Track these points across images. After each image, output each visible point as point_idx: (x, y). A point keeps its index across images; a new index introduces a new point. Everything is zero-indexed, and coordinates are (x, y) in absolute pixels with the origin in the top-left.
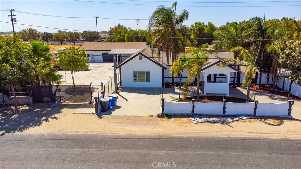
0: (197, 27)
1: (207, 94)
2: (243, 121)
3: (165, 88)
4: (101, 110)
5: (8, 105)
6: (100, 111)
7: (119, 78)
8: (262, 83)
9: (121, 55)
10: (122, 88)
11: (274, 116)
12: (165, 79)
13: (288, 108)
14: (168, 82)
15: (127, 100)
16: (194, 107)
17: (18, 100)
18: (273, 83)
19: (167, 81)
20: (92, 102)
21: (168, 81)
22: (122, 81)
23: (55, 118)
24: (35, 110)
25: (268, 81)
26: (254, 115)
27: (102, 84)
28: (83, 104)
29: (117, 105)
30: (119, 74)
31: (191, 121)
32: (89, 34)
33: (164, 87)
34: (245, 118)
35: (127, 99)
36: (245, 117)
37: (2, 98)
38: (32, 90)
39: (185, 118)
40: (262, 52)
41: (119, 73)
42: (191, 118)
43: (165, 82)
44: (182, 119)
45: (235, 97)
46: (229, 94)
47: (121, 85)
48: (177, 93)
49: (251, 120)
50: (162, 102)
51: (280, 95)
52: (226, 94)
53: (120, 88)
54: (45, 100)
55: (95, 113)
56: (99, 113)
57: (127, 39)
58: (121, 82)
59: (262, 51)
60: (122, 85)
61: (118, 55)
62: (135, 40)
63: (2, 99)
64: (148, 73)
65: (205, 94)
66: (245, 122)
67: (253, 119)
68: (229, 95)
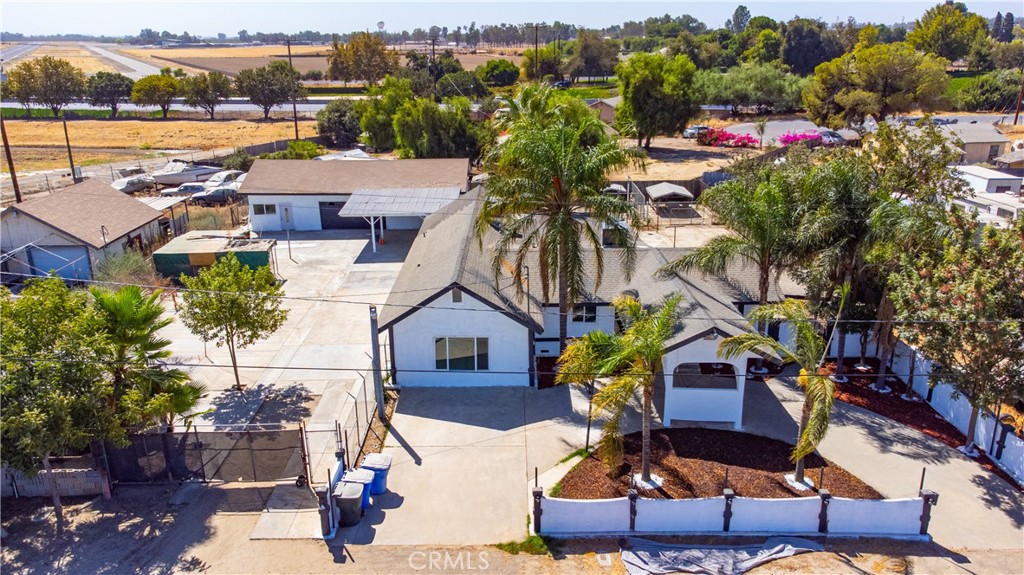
0: (637, 76)
1: (672, 421)
2: (787, 567)
3: (539, 388)
4: (339, 523)
5: (28, 499)
6: (337, 525)
7: (389, 358)
8: (845, 355)
9: (384, 218)
10: (398, 391)
11: (879, 538)
12: (539, 346)
13: (921, 514)
14: (545, 355)
15: (418, 461)
16: (633, 511)
17: (59, 481)
18: (880, 356)
19: (542, 351)
20: (307, 478)
21: (547, 351)
22: (397, 366)
23: (195, 563)
24: (122, 527)
25: (863, 353)
26: (819, 534)
27: (338, 426)
28: (277, 485)
29: (388, 487)
30: (388, 347)
31: (628, 566)
32: (261, 82)
33: (536, 386)
34: (790, 550)
35: (419, 454)
36: (790, 547)
37: (9, 477)
38: (106, 449)
39: (609, 552)
40: (848, 272)
41: (388, 342)
42: (627, 555)
43: (538, 353)
44: (598, 556)
45: (760, 434)
46: (744, 416)
47: (394, 382)
48: (579, 420)
49: (808, 556)
50: (535, 501)
51: (899, 420)
52: (732, 423)
53: (392, 390)
54: (150, 465)
55: (322, 537)
56: (333, 535)
57: (399, 131)
58: (394, 371)
59: (847, 269)
60: (397, 381)
61: (375, 218)
62: (427, 133)
63: (9, 481)
64: (483, 343)
65: (667, 424)
66: (791, 569)
67: (816, 554)
68: (743, 424)
